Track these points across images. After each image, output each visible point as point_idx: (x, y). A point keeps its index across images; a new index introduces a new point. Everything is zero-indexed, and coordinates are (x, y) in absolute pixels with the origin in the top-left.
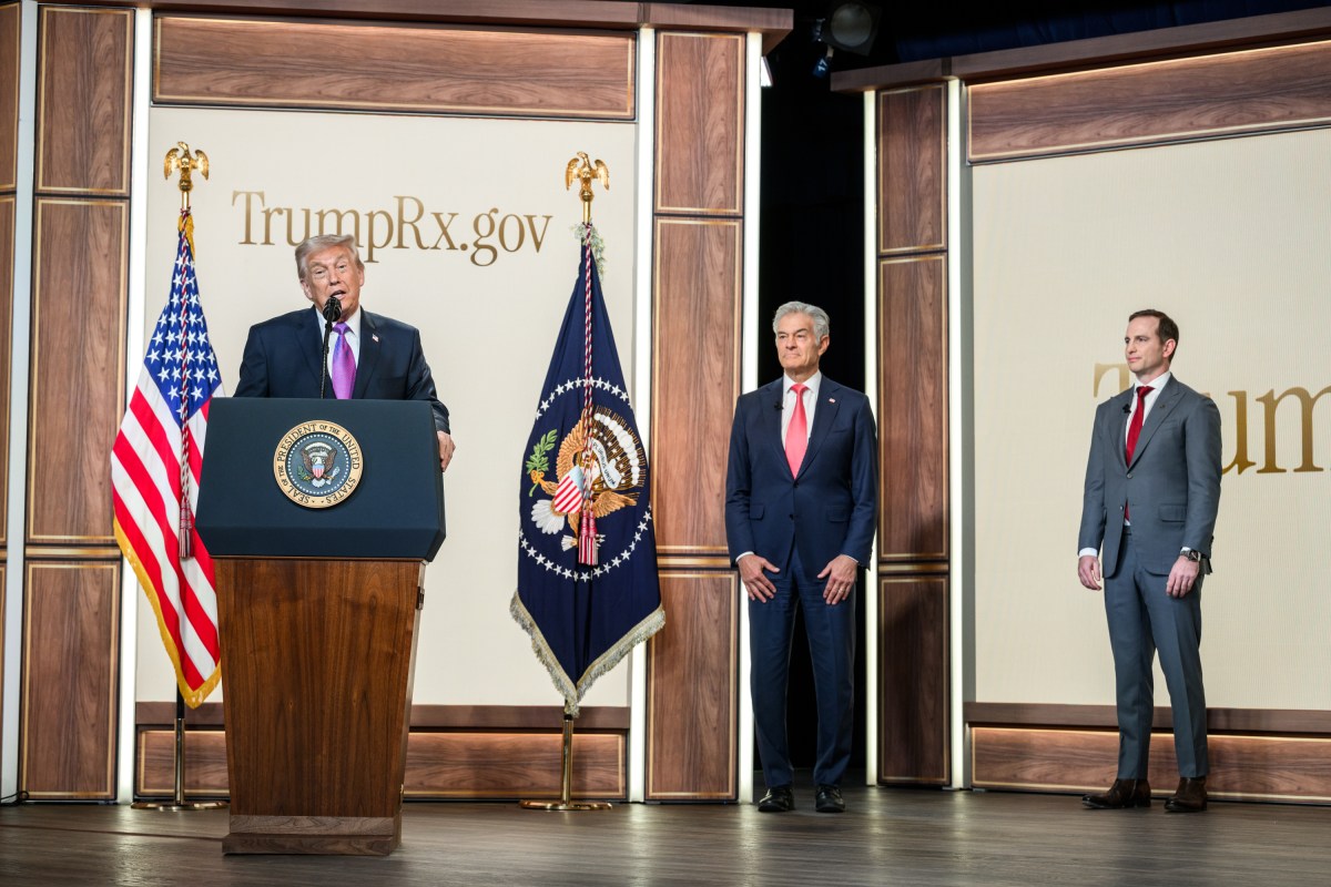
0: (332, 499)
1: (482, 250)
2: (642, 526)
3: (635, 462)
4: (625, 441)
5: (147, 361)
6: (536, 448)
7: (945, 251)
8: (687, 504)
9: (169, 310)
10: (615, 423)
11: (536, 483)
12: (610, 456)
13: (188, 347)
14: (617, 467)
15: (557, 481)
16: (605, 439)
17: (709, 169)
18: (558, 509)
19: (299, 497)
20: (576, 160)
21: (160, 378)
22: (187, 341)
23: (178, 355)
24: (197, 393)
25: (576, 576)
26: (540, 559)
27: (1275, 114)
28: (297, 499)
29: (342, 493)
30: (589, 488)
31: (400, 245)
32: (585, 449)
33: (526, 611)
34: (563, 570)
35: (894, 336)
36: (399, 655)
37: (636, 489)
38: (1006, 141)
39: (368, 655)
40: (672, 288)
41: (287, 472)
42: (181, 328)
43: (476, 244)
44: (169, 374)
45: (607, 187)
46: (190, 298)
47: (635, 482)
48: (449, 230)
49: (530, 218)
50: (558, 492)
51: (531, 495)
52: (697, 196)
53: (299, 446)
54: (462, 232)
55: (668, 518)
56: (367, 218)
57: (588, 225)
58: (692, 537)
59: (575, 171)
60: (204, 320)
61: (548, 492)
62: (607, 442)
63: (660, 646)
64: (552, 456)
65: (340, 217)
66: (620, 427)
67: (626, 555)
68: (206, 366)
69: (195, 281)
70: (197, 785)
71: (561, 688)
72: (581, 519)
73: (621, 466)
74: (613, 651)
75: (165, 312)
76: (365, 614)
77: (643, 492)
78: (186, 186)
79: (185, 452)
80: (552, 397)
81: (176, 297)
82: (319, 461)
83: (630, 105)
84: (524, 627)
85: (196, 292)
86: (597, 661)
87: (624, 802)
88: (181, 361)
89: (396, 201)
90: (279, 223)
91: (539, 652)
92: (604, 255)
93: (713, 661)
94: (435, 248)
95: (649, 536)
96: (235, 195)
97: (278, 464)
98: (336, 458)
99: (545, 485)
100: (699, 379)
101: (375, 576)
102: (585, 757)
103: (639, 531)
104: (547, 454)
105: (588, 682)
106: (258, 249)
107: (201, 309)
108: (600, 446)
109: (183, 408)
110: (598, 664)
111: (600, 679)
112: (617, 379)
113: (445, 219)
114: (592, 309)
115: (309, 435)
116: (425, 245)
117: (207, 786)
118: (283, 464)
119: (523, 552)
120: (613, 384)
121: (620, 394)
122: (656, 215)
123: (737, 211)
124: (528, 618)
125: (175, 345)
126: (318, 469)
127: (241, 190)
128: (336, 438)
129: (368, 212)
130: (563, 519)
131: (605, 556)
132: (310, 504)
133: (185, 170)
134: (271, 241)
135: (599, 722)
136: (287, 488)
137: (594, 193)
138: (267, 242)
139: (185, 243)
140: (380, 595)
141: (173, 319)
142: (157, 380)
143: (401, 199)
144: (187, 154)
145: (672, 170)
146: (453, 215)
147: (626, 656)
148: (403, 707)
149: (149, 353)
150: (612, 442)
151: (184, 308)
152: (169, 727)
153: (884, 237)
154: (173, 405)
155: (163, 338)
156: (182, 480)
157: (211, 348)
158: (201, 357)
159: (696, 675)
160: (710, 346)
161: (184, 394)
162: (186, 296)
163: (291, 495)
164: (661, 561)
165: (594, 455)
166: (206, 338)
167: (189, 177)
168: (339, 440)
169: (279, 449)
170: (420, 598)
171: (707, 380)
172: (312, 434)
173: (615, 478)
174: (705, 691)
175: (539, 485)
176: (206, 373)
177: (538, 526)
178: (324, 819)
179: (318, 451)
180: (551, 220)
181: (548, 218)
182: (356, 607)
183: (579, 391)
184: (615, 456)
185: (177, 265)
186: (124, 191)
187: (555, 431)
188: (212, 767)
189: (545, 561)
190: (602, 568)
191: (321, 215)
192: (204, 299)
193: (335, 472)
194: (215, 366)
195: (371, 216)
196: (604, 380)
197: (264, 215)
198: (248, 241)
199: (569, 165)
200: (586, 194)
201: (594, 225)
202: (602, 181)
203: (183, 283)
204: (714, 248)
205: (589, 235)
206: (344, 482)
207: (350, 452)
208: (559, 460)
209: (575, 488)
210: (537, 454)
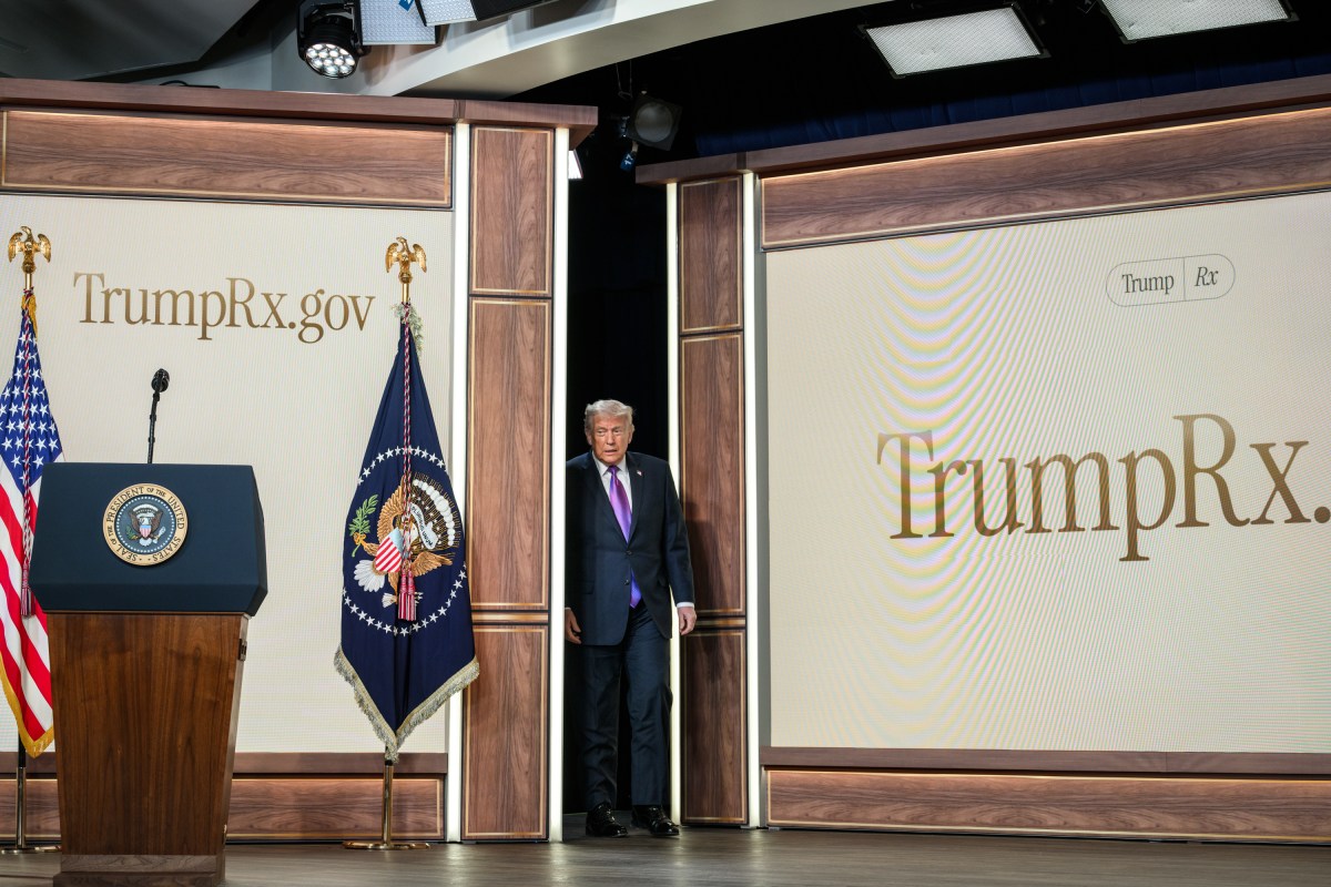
0: (158, 557)
1: (309, 329)
2: (458, 584)
3: (450, 525)
4: (442, 505)
6: (358, 512)
7: (741, 330)
8: (500, 564)
9: (13, 383)
10: (432, 488)
11: (358, 544)
12: (427, 519)
13: (30, 418)
14: (434, 530)
15: (378, 543)
16: (423, 503)
17: (520, 253)
18: (378, 569)
19: (127, 555)
20: (396, 245)
21: (3, 447)
22: (30, 413)
23: (21, 426)
24: (39, 461)
25: (396, 631)
26: (362, 615)
27: (1039, 205)
28: (125, 557)
29: (167, 551)
30: (408, 548)
31: (232, 324)
32: (404, 513)
33: (349, 664)
34: (383, 626)
35: (695, 409)
36: (221, 703)
37: (451, 549)
38: (796, 229)
39: (192, 703)
40: (486, 363)
41: (116, 532)
42: (24, 401)
43: (303, 323)
44: (13, 444)
45: (425, 269)
46: (32, 372)
47: (451, 543)
48: (278, 310)
49: (354, 299)
50: (378, 553)
51: (353, 555)
52: (510, 280)
53: (128, 510)
54: (291, 313)
55: (483, 575)
56: (201, 299)
57: (407, 305)
58: (505, 594)
59: (395, 255)
60: (45, 392)
61: (370, 553)
62: (425, 506)
63: (475, 697)
64: (373, 519)
65: (175, 297)
66: (437, 493)
67: (442, 611)
68: (48, 436)
69: (37, 357)
70: (38, 831)
71: (382, 736)
72: (400, 578)
73: (438, 529)
74: (430, 701)
75: (8, 385)
76: (189, 665)
77: (458, 553)
78: (29, 268)
79: (27, 517)
80: (373, 465)
81: (19, 372)
82: (146, 521)
83: (447, 194)
84: (347, 679)
85: (38, 366)
86: (416, 710)
87: (443, 842)
88: (23, 431)
89: (229, 282)
90: (117, 303)
91: (361, 702)
92: (421, 333)
93: (525, 709)
94: (265, 326)
95: (464, 592)
96: (77, 276)
97: (107, 524)
98: (162, 519)
99: (366, 546)
100: (511, 448)
101: (199, 630)
102: (406, 801)
103: (454, 588)
104: (369, 517)
105: (407, 729)
106: (98, 328)
107: (43, 383)
108: (418, 510)
109: (25, 475)
110: (417, 713)
111: (418, 728)
112: (434, 447)
113: (275, 299)
114: (411, 383)
115: (137, 497)
116: (255, 324)
118: (112, 524)
119: (346, 609)
120: (430, 452)
121: (436, 461)
122: (471, 295)
123: (547, 292)
124: (351, 670)
125: (19, 416)
126: (145, 529)
127: (83, 272)
128: (162, 500)
129: (202, 292)
130: (383, 577)
131: (422, 612)
132: (137, 562)
133: (29, 253)
134: (110, 320)
135: (419, 767)
136: (115, 547)
137: (412, 275)
138: (107, 320)
139: (28, 321)
140: (204, 647)
141: (16, 392)
143: (233, 281)
144: (30, 238)
145: (486, 254)
146: (282, 296)
147: (443, 706)
148: (226, 752)
150: (430, 506)
151: (27, 381)
152: (11, 775)
153: (685, 317)
154: (16, 472)
155: (7, 410)
156: (24, 543)
157: (52, 419)
158: (42, 427)
159: (509, 720)
160: (522, 416)
161: (26, 462)
162: (28, 371)
163: (119, 554)
164: (476, 617)
165: (412, 518)
166: (48, 409)
167: (32, 259)
168: (165, 502)
169: (108, 510)
170: (242, 649)
171: (519, 449)
172: (140, 496)
173: (433, 539)
174: (518, 738)
175: (361, 546)
176: (47, 443)
177: (360, 584)
178: (151, 857)
179: (145, 512)
180: (373, 300)
181: (371, 298)
182: (181, 658)
183: (398, 459)
184: (432, 520)
187: (376, 496)
188: (47, 813)
189: (367, 617)
190: (421, 624)
191: (158, 295)
192: (47, 373)
193: (161, 532)
194: (56, 436)
195: (205, 296)
196: (422, 448)
197: (103, 296)
198: (88, 320)
199: (389, 249)
200: (405, 276)
201: (413, 305)
202: (421, 264)
203: (26, 358)
204: (525, 327)
205: (407, 314)
206: (169, 542)
207: (176, 513)
208: (379, 523)
209: (395, 548)
210: (360, 517)
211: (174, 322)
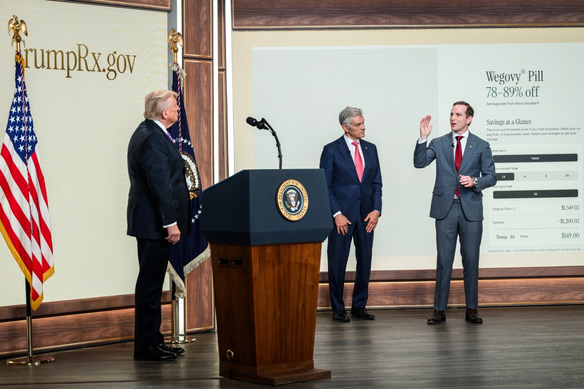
0: (299, 216)
1: (110, 72)
3: (196, 177)
4: (193, 167)
5: (8, 131)
7: (224, 70)
10: (189, 158)
13: (26, 124)
14: (191, 180)
17: (201, 37)
19: (288, 216)
21: (14, 140)
27: (382, 22)
29: (302, 213)
31: (80, 69)
37: (197, 190)
38: (252, 22)
39: (305, 286)
41: (283, 204)
43: (108, 69)
44: (19, 138)
45: (181, 46)
46: (25, 98)
47: (196, 186)
48: (98, 62)
49: (128, 56)
52: (198, 50)
54: (103, 64)
56: (66, 55)
57: (177, 64)
59: (170, 38)
60: (30, 109)
65: (56, 54)
66: (191, 161)
68: (32, 134)
75: (13, 106)
76: (304, 268)
78: (18, 39)
81: (20, 98)
82: (293, 198)
83: (169, 4)
85: (27, 95)
89: (78, 46)
90: (31, 56)
94: (93, 70)
97: (279, 201)
98: (298, 197)
100: (199, 136)
101: (307, 251)
107: (29, 104)
113: (97, 56)
116: (89, 69)
117: (19, 349)
120: (188, 140)
121: (190, 145)
122: (184, 57)
123: (211, 56)
126: (293, 203)
128: (297, 187)
132: (292, 219)
133: (17, 31)
134: (29, 66)
136: (283, 212)
138: (27, 66)
139: (22, 70)
140: (309, 259)
144: (17, 23)
145: (189, 36)
146: (100, 54)
149: (8, 127)
150: (189, 167)
155: (14, 119)
157: (33, 124)
158: (30, 129)
163: (285, 215)
166: (32, 119)
167: (18, 34)
169: (279, 194)
171: (202, 136)
172: (289, 186)
173: (190, 184)
174: (204, 281)
176: (32, 138)
179: (292, 194)
180: (136, 58)
182: (301, 265)
184: (190, 175)
188: (20, 339)
191: (48, 53)
193: (299, 204)
194: (35, 134)
195: (68, 53)
196: (185, 139)
197: (25, 52)
200: (176, 49)
204: (204, 74)
205: (178, 69)
206: (302, 208)
207: (303, 194)
211: (56, 68)
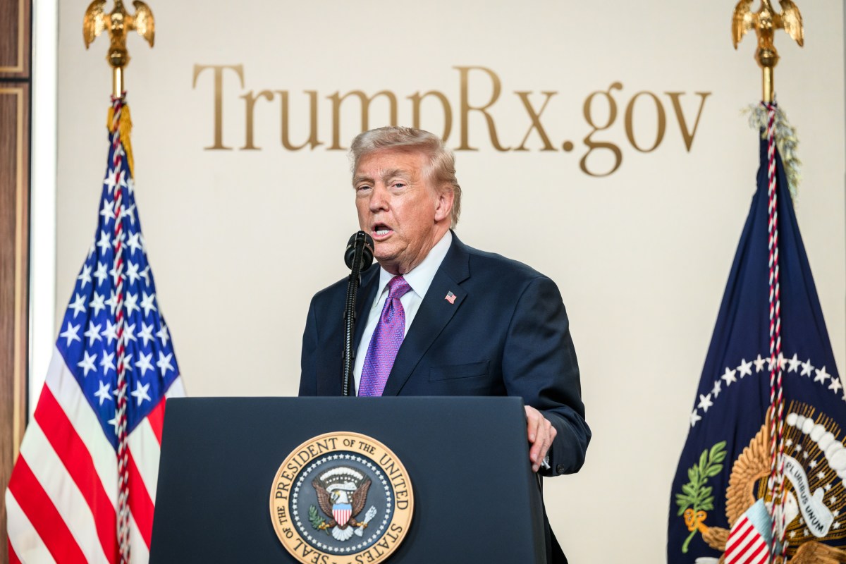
0: (364, 559)
1: (597, 151)
4: (839, 458)
5: (61, 342)
6: (692, 473)
9: (95, 259)
10: (821, 428)
11: (693, 529)
12: (814, 484)
13: (126, 318)
14: (826, 501)
15: (728, 527)
16: (806, 455)
19: (311, 556)
21: (82, 369)
22: (124, 309)
23: (111, 332)
24: (141, 393)
28: (308, 561)
29: (380, 549)
30: (781, 536)
31: (465, 147)
32: (773, 472)
41: (292, 517)
42: (115, 289)
43: (587, 141)
44: (97, 363)
46: (127, 238)
48: (543, 121)
49: (675, 97)
50: (729, 544)
51: (685, 549)
53: (311, 477)
56: (410, 104)
57: (771, 106)
59: (748, 18)
60: (150, 273)
61: (714, 545)
62: (809, 460)
64: (719, 485)
65: (366, 102)
66: (830, 436)
68: (155, 348)
69: (135, 212)
73: (833, 500)
75: (88, 262)
78: (119, 59)
79: (123, 489)
80: (717, 389)
81: (105, 238)
82: (343, 497)
85: (137, 229)
88: (115, 341)
89: (457, 74)
90: (267, 114)
92: (797, 154)
94: (522, 148)
96: (198, 70)
97: (277, 503)
98: (371, 492)
99: (707, 532)
104: (711, 481)
106: (235, 157)
107: (145, 256)
108: (797, 467)
109: (118, 416)
112: (825, 356)
113: (537, 102)
114: (780, 243)
115: (326, 455)
116: (503, 144)
118: (285, 503)
120: (817, 365)
121: (828, 382)
125: (106, 316)
126: (342, 512)
127: (207, 62)
128: (369, 460)
129: (411, 93)
133: (117, 34)
134: (256, 144)
136: (291, 543)
137: (779, 53)
138: (250, 145)
139: (119, 151)
141: (101, 273)
142: (77, 372)
143: (464, 71)
146: (549, 95)
149: (64, 329)
150: (818, 460)
151: (119, 255)
154: (104, 412)
155: (86, 304)
156: (119, 535)
157: (162, 320)
158: (146, 333)
161: (120, 394)
162: (121, 236)
163: (298, 554)
165: (787, 482)
166: (155, 303)
167: (123, 43)
168: (374, 463)
169: (278, 480)
172: (332, 454)
173: (823, 519)
175: (699, 533)
176: (155, 359)
179: (341, 482)
180: (708, 99)
181: (704, 96)
183: (760, 378)
184: (822, 484)
185: (106, 187)
186: (20, 69)
187: (722, 445)
191: (336, 100)
192: (150, 240)
194: (169, 349)
195: (416, 99)
196: (802, 359)
197: (243, 103)
198: (218, 145)
199: (738, 8)
200: (766, 55)
201: (780, 105)
202: (793, 33)
203: (117, 215)
205: (772, 121)
206: (383, 532)
207: (393, 482)
208: (730, 491)
209: (757, 537)
210: (694, 482)
